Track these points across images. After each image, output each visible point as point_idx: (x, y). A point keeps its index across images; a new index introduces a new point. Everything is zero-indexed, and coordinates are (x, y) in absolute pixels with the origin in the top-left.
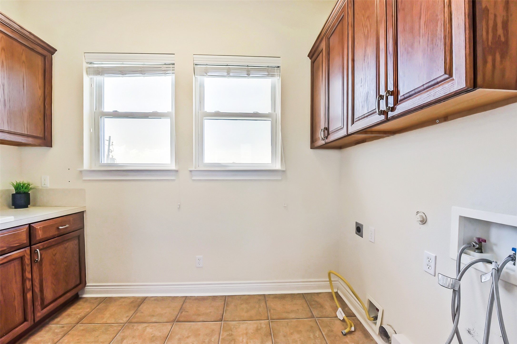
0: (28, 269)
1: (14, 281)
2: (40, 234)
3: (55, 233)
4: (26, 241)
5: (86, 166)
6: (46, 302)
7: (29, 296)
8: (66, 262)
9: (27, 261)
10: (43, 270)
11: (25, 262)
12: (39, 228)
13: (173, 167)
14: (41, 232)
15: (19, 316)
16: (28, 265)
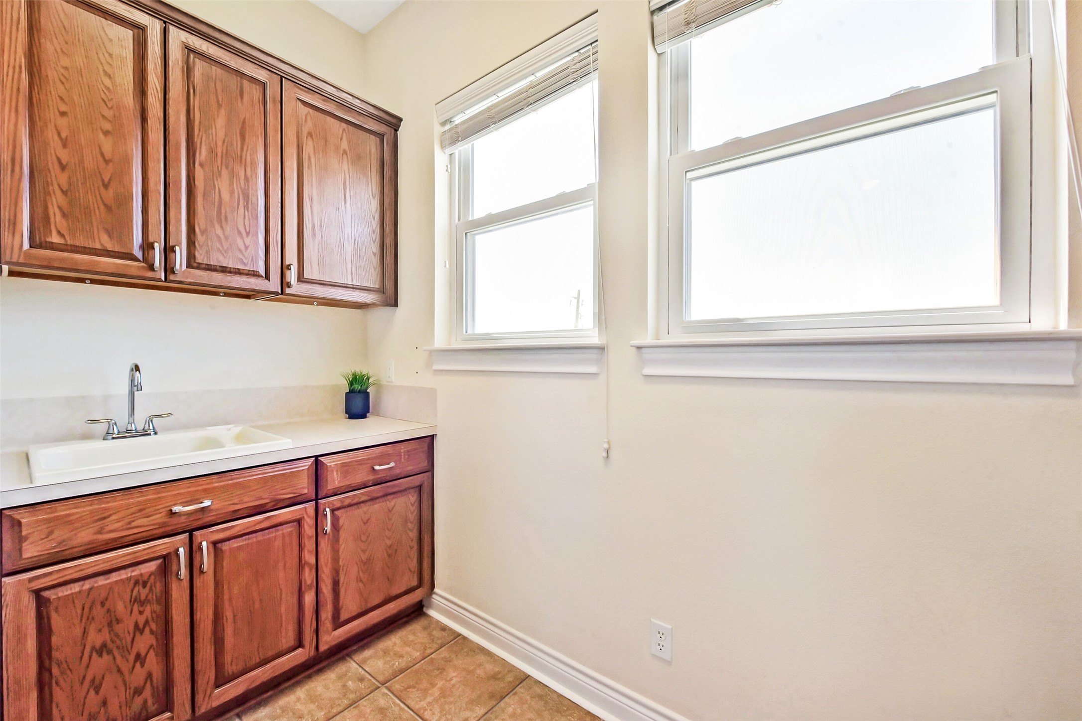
0: (310, 545)
1: (281, 565)
2: (336, 479)
3: (369, 478)
4: (308, 491)
5: (440, 340)
6: (344, 616)
7: (309, 598)
8: (389, 538)
9: (309, 529)
10: (341, 551)
11: (304, 530)
12: (333, 466)
13: (594, 339)
14: (337, 474)
15: (288, 637)
16: (310, 537)
